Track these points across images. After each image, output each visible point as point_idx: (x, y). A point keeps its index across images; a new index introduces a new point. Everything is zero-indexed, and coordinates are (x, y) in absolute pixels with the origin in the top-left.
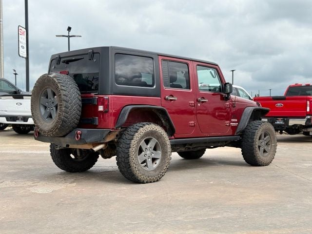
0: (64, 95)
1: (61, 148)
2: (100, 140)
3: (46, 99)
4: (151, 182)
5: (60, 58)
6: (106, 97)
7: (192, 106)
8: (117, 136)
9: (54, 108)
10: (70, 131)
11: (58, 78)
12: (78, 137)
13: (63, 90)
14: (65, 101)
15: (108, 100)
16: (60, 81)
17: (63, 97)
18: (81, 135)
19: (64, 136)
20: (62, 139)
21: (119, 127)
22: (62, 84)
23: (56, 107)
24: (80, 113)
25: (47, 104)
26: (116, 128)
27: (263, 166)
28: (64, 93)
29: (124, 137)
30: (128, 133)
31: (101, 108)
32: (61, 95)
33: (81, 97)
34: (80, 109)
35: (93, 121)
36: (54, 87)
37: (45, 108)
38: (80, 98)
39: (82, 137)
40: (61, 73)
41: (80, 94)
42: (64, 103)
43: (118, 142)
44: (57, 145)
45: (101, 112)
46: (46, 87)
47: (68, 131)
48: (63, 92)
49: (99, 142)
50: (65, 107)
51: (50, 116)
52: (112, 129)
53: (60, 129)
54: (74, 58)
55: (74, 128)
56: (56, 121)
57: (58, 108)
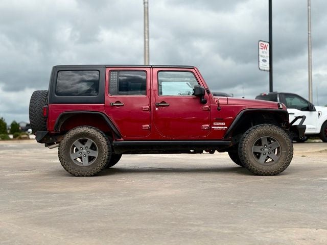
4: (83, 176)
7: (147, 110)
15: (48, 108)
27: (262, 175)
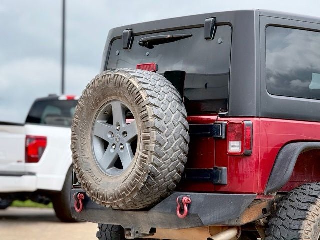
0: (154, 116)
1: (137, 236)
2: (230, 221)
3: (108, 126)
5: (133, 35)
6: (247, 122)
8: (265, 211)
9: (128, 146)
10: (162, 199)
11: (141, 80)
12: (182, 211)
13: (152, 105)
14: (158, 129)
15: (251, 127)
16: (145, 86)
17: (152, 120)
18: (189, 206)
19: (147, 209)
20: (142, 216)
21: (272, 191)
22: (149, 93)
23: (134, 143)
24: (185, 158)
25: (110, 136)
26: (268, 193)
28: (156, 111)
29: (284, 214)
30: (293, 204)
31: (235, 147)
32: (147, 116)
33: (190, 122)
34: (186, 148)
35: (216, 175)
36: (131, 98)
37: (105, 144)
38: (186, 123)
39: (193, 211)
40: (139, 67)
41: (186, 115)
42: (154, 135)
43: (267, 226)
44: (129, 230)
45: (234, 155)
46: (109, 99)
47: (158, 196)
48: (151, 111)
49: (227, 224)
50: (156, 143)
51: (118, 164)
52: (259, 194)
53: (141, 192)
54: (169, 36)
55: (170, 191)
56: (134, 174)
57: (140, 143)
